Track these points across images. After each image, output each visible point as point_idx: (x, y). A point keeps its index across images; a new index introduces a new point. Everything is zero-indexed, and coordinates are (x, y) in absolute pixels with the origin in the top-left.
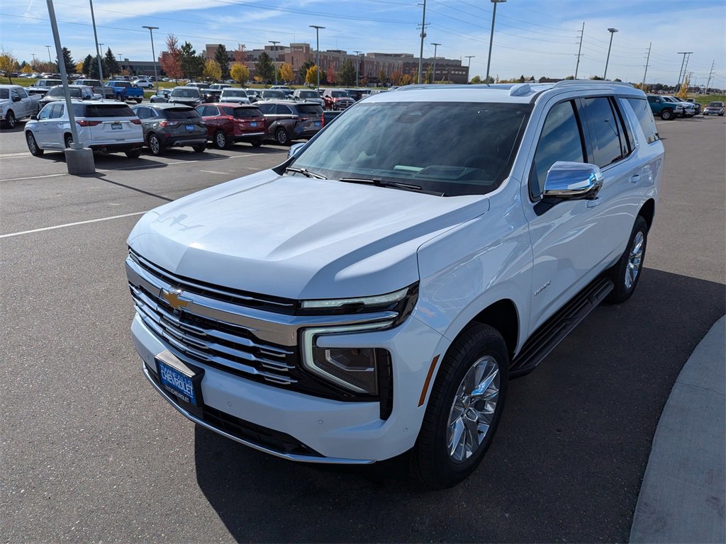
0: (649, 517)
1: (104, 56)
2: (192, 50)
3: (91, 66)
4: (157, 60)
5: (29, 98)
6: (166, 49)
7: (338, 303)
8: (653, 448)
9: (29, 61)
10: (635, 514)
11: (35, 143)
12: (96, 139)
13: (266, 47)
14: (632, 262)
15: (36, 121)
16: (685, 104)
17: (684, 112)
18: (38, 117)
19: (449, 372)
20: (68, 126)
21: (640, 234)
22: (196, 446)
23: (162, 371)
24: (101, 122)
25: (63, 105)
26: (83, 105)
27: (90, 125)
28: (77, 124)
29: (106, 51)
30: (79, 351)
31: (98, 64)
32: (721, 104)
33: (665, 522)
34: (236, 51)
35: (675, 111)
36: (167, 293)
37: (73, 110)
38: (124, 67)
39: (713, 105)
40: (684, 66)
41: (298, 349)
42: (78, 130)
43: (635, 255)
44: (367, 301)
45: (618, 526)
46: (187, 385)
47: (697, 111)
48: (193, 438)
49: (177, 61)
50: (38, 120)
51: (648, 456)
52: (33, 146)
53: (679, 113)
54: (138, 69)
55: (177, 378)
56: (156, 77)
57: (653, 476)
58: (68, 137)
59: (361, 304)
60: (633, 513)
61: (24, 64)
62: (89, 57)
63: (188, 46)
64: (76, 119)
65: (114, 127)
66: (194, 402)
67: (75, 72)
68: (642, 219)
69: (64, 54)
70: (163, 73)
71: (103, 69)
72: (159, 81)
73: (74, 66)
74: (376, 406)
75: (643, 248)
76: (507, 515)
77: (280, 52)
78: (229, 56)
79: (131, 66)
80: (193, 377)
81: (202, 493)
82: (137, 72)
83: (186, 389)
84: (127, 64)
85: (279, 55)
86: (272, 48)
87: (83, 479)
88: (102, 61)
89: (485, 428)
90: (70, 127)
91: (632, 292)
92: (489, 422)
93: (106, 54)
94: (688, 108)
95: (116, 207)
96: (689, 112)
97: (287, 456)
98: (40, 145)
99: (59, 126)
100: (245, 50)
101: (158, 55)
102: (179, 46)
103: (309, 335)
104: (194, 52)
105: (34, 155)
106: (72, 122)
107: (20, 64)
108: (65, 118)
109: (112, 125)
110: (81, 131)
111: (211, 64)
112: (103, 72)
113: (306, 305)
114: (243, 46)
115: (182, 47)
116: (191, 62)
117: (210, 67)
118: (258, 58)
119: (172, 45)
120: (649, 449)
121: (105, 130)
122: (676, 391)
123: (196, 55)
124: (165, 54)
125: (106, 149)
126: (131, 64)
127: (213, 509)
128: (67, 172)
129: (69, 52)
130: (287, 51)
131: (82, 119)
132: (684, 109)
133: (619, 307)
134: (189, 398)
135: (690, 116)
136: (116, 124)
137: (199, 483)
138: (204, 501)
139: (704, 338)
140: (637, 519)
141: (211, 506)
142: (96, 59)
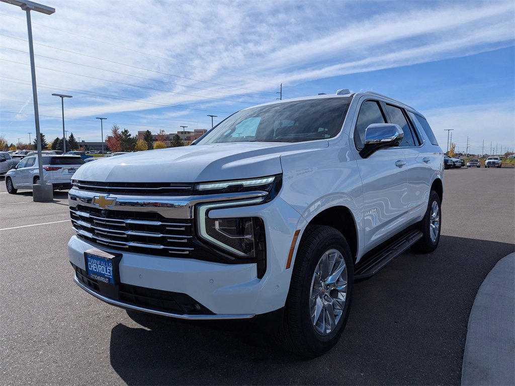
0: (474, 371)
1: (68, 138)
2: (129, 134)
3: (58, 145)
4: (104, 141)
5: (12, 160)
6: (111, 134)
7: (225, 185)
8: (469, 330)
9: (15, 143)
10: (463, 370)
11: (12, 185)
12: (57, 179)
13: (178, 132)
14: (433, 224)
15: (15, 170)
16: (454, 160)
17: (455, 165)
18: (16, 167)
19: (308, 251)
20: (37, 172)
21: (435, 203)
22: (112, 342)
23: (89, 263)
24: (61, 168)
25: (35, 158)
26: (50, 157)
27: (53, 170)
28: (44, 170)
29: (70, 135)
30: (25, 291)
31: (63, 143)
32: (477, 160)
33: (487, 374)
34: (159, 135)
35: (448, 164)
36: (98, 198)
37: (42, 161)
38: (81, 146)
39: (472, 161)
40: (450, 140)
41: (194, 221)
42: (44, 174)
43: (434, 219)
44: (246, 183)
45: (450, 378)
46: (108, 268)
47: (463, 165)
48: (110, 338)
49: (118, 141)
50: (16, 169)
51: (465, 335)
52: (10, 187)
53: (451, 165)
54: (91, 147)
55: (100, 264)
56: (103, 151)
57: (471, 346)
58: (36, 178)
59: (241, 186)
60: (461, 369)
61: (12, 145)
62: (58, 139)
63: (126, 131)
64: (44, 166)
65: (71, 171)
66: (112, 282)
67: (46, 149)
68: (435, 192)
69: (40, 137)
70: (107, 149)
71: (66, 146)
72: (104, 153)
73: (46, 145)
74: (253, 267)
75: (439, 213)
76: (362, 374)
77: (187, 135)
78: (153, 138)
79: (86, 146)
80: (113, 258)
81: (114, 370)
82: (90, 149)
83: (107, 272)
84: (83, 144)
85: (187, 137)
86: (182, 133)
87: (15, 366)
88: (66, 141)
89: (339, 312)
90: (38, 172)
91: (437, 244)
92: (343, 309)
93: (70, 137)
94: (456, 162)
95: (65, 217)
96: (457, 164)
97: (185, 317)
98: (15, 186)
99: (31, 172)
100: (164, 133)
101: (105, 139)
102: (120, 131)
103: (203, 209)
104: (130, 135)
105: (10, 193)
106: (40, 169)
107: (9, 146)
108: (36, 166)
109: (69, 170)
110: (46, 175)
111: (141, 142)
112: (66, 148)
113: (201, 187)
114: (163, 131)
115: (122, 132)
116: (128, 141)
117: (140, 144)
118: (172, 138)
119: (115, 131)
120: (466, 331)
121: (63, 173)
122: (478, 297)
123: (131, 137)
124: (110, 138)
125: (62, 186)
126: (87, 144)
127: (122, 380)
128: (33, 200)
129: (44, 136)
130: (192, 134)
131: (47, 166)
132: (453, 162)
133: (429, 255)
134: (109, 279)
135: (459, 167)
136: (71, 169)
137: (112, 364)
138: (116, 375)
139: (493, 270)
140: (465, 372)
141: (120, 378)
142: (62, 140)
